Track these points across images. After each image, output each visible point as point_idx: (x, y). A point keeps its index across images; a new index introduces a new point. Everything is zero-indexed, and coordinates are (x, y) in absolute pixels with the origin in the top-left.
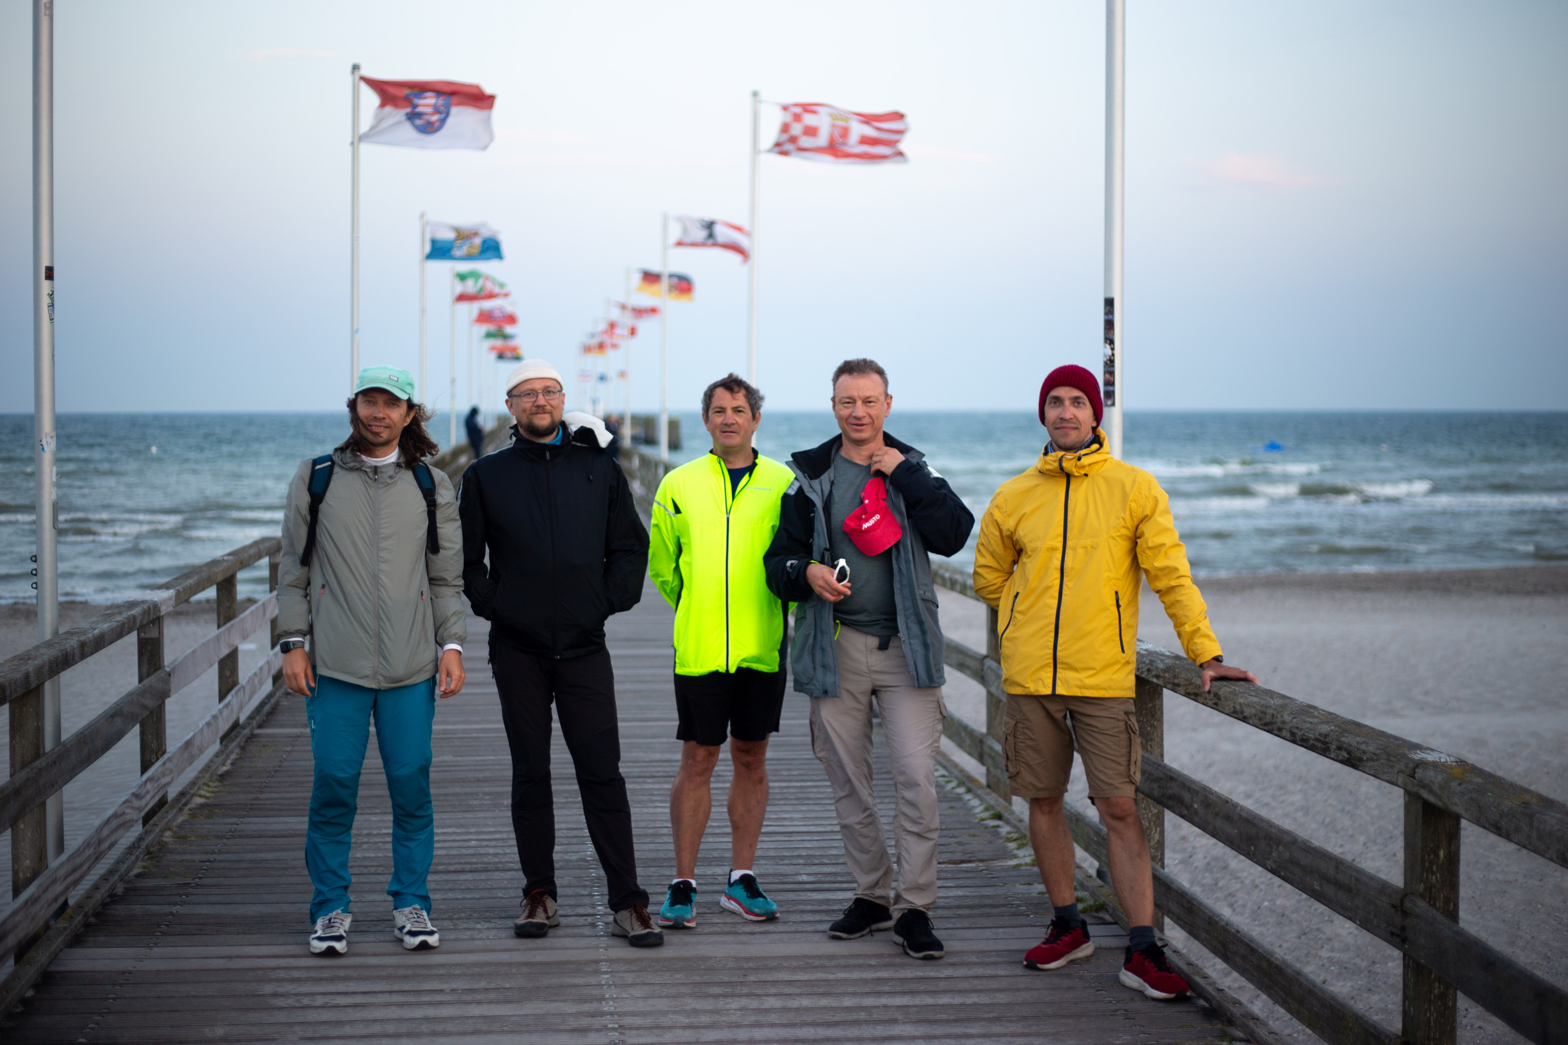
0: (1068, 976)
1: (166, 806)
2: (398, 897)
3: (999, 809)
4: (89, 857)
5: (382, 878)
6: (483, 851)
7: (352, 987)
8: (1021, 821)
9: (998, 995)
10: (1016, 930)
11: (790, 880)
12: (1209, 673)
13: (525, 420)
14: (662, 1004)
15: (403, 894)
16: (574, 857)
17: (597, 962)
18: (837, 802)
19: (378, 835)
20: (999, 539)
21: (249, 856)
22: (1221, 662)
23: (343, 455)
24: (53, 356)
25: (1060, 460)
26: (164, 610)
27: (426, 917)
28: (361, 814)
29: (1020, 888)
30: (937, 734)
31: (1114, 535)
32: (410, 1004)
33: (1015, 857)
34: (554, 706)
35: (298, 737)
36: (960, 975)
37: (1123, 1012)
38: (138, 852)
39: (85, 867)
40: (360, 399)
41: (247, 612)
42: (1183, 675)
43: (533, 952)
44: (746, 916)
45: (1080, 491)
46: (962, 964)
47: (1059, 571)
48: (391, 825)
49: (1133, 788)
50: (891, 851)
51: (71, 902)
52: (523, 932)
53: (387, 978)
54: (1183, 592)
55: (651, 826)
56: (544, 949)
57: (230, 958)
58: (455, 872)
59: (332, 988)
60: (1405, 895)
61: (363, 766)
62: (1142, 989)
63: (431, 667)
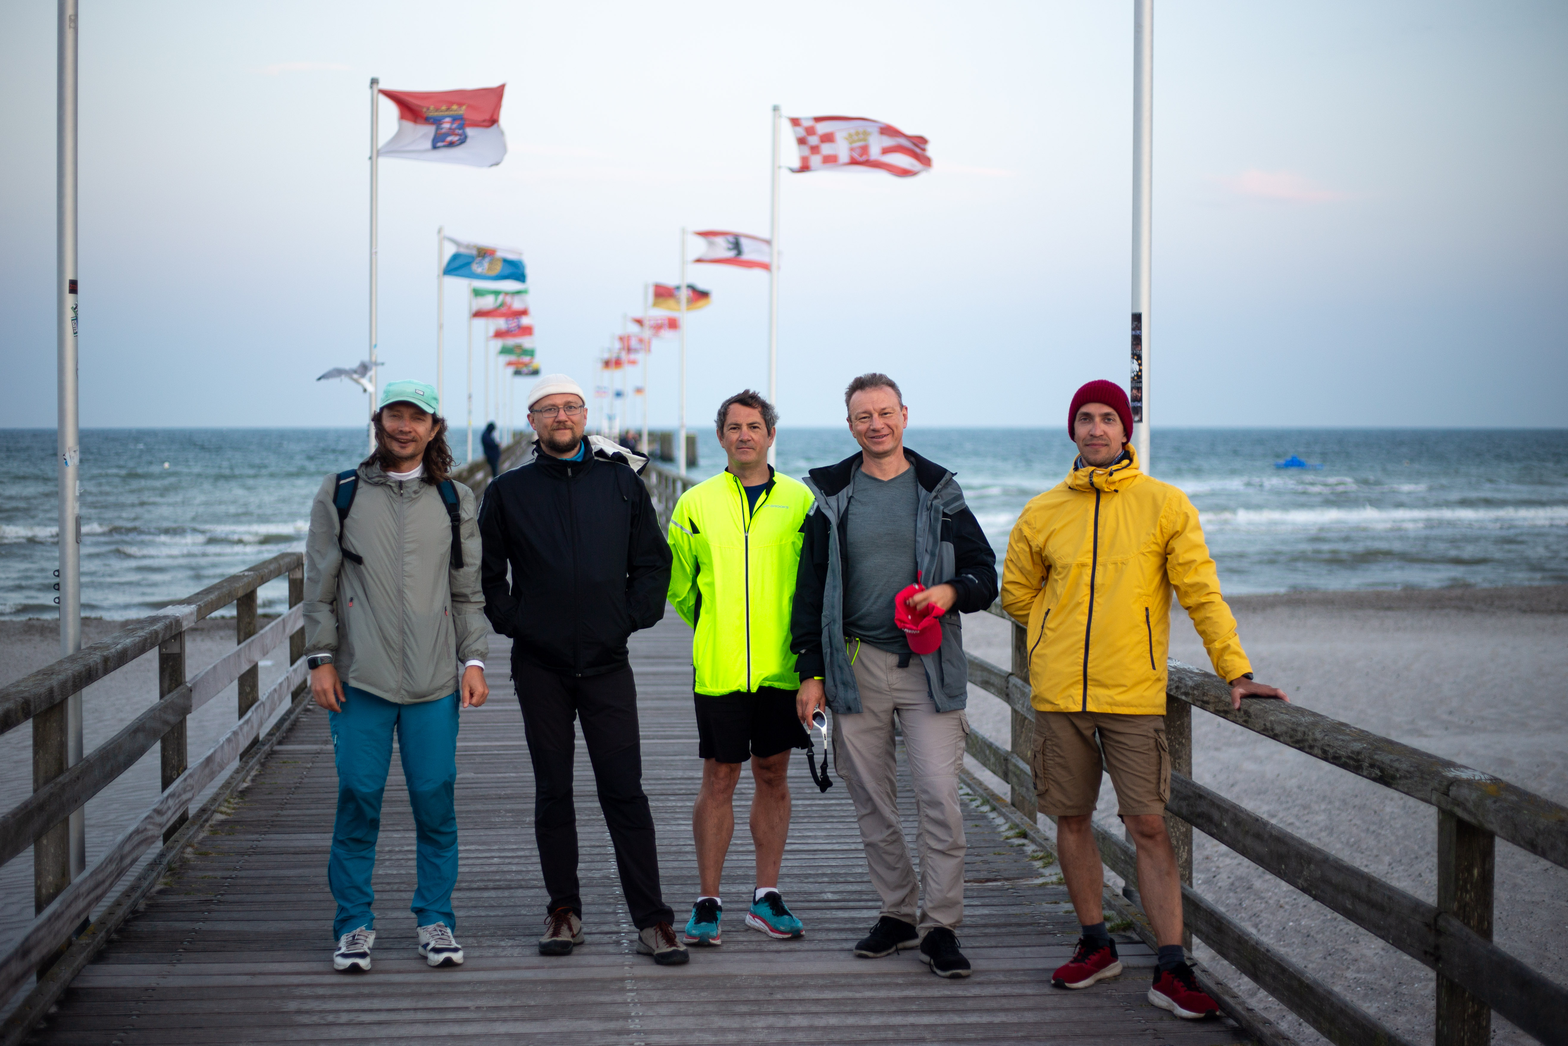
0: (1097, 995)
1: (187, 822)
2: (422, 914)
3: (1024, 827)
4: (112, 873)
5: (404, 895)
6: (506, 868)
7: (376, 1004)
8: (1047, 839)
9: (1026, 1014)
10: (1043, 950)
11: (815, 898)
12: (1239, 691)
13: (546, 436)
14: (688, 1022)
15: (426, 910)
16: (597, 875)
17: (622, 980)
18: (859, 820)
19: (400, 851)
20: (1028, 555)
21: (272, 873)
22: (1251, 679)
23: (369, 469)
24: (77, 370)
25: (1091, 475)
26: (186, 625)
27: (450, 934)
28: (383, 831)
29: (1047, 907)
30: (960, 752)
31: (1144, 551)
32: (435, 1022)
33: (1042, 875)
34: (577, 723)
35: (319, 753)
36: (988, 994)
37: (1152, 1031)
38: (160, 869)
39: (107, 883)
40: (385, 413)
41: (267, 628)
42: (1213, 692)
43: (558, 970)
44: (771, 934)
45: (1111, 508)
46: (989, 983)
47: (1089, 588)
48: (415, 842)
49: (1163, 805)
50: (917, 869)
51: (93, 919)
52: (547, 951)
53: (412, 995)
54: (1213, 609)
55: (674, 843)
56: (569, 966)
57: (253, 974)
58: (478, 889)
59: (356, 1005)
60: (1439, 914)
61: (387, 783)
62: (1171, 1008)
63: (452, 682)
